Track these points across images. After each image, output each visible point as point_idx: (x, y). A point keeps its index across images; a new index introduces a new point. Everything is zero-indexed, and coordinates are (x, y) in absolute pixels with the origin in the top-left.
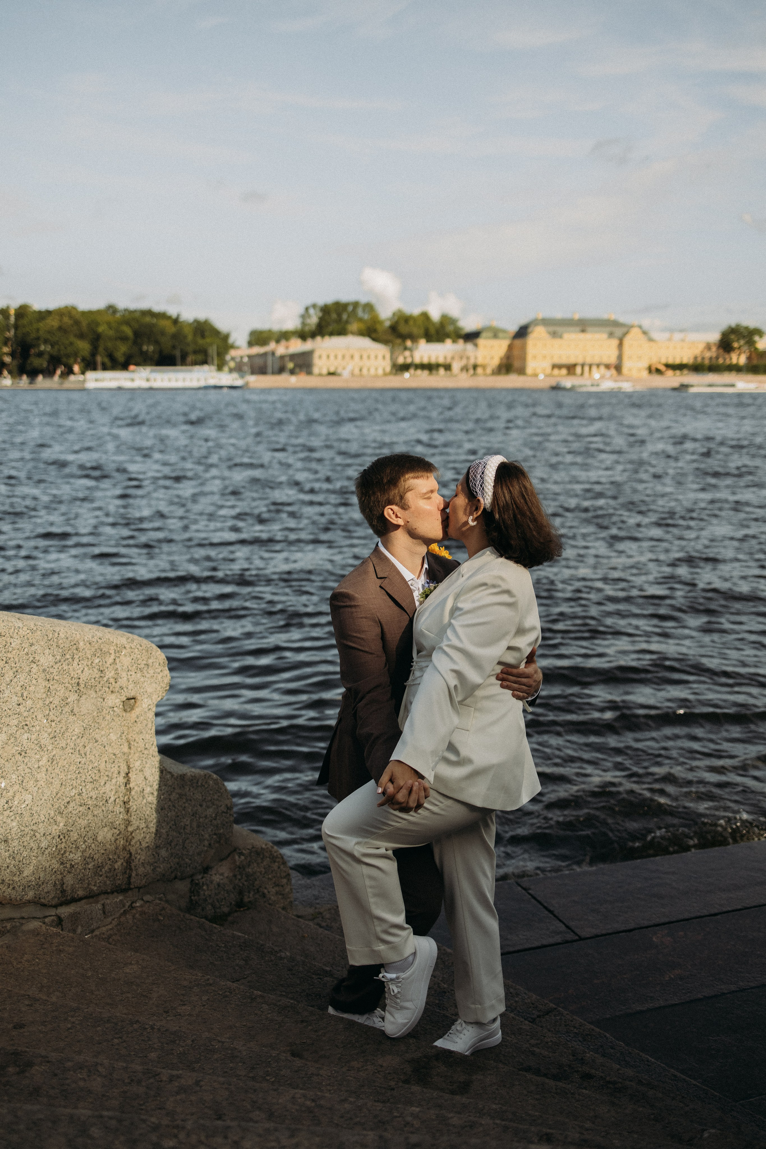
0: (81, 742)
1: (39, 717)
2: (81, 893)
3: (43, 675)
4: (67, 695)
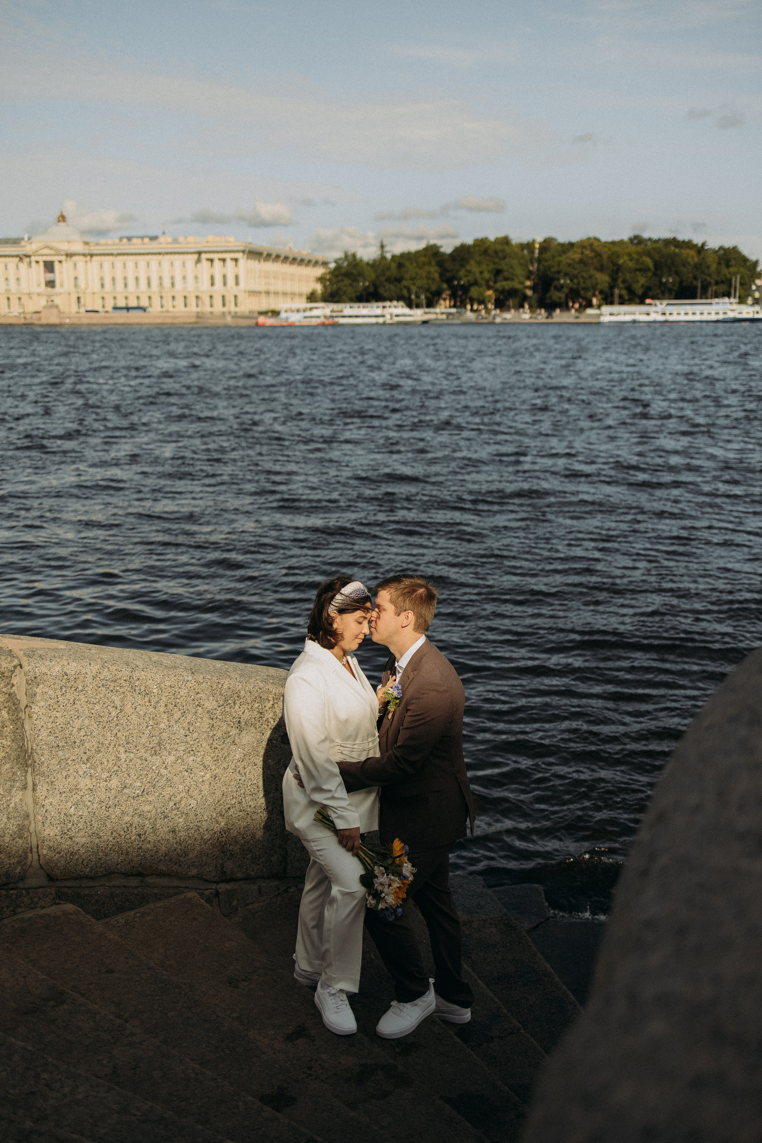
0: (241, 765)
1: (204, 745)
2: (239, 875)
3: (207, 715)
4: (229, 730)
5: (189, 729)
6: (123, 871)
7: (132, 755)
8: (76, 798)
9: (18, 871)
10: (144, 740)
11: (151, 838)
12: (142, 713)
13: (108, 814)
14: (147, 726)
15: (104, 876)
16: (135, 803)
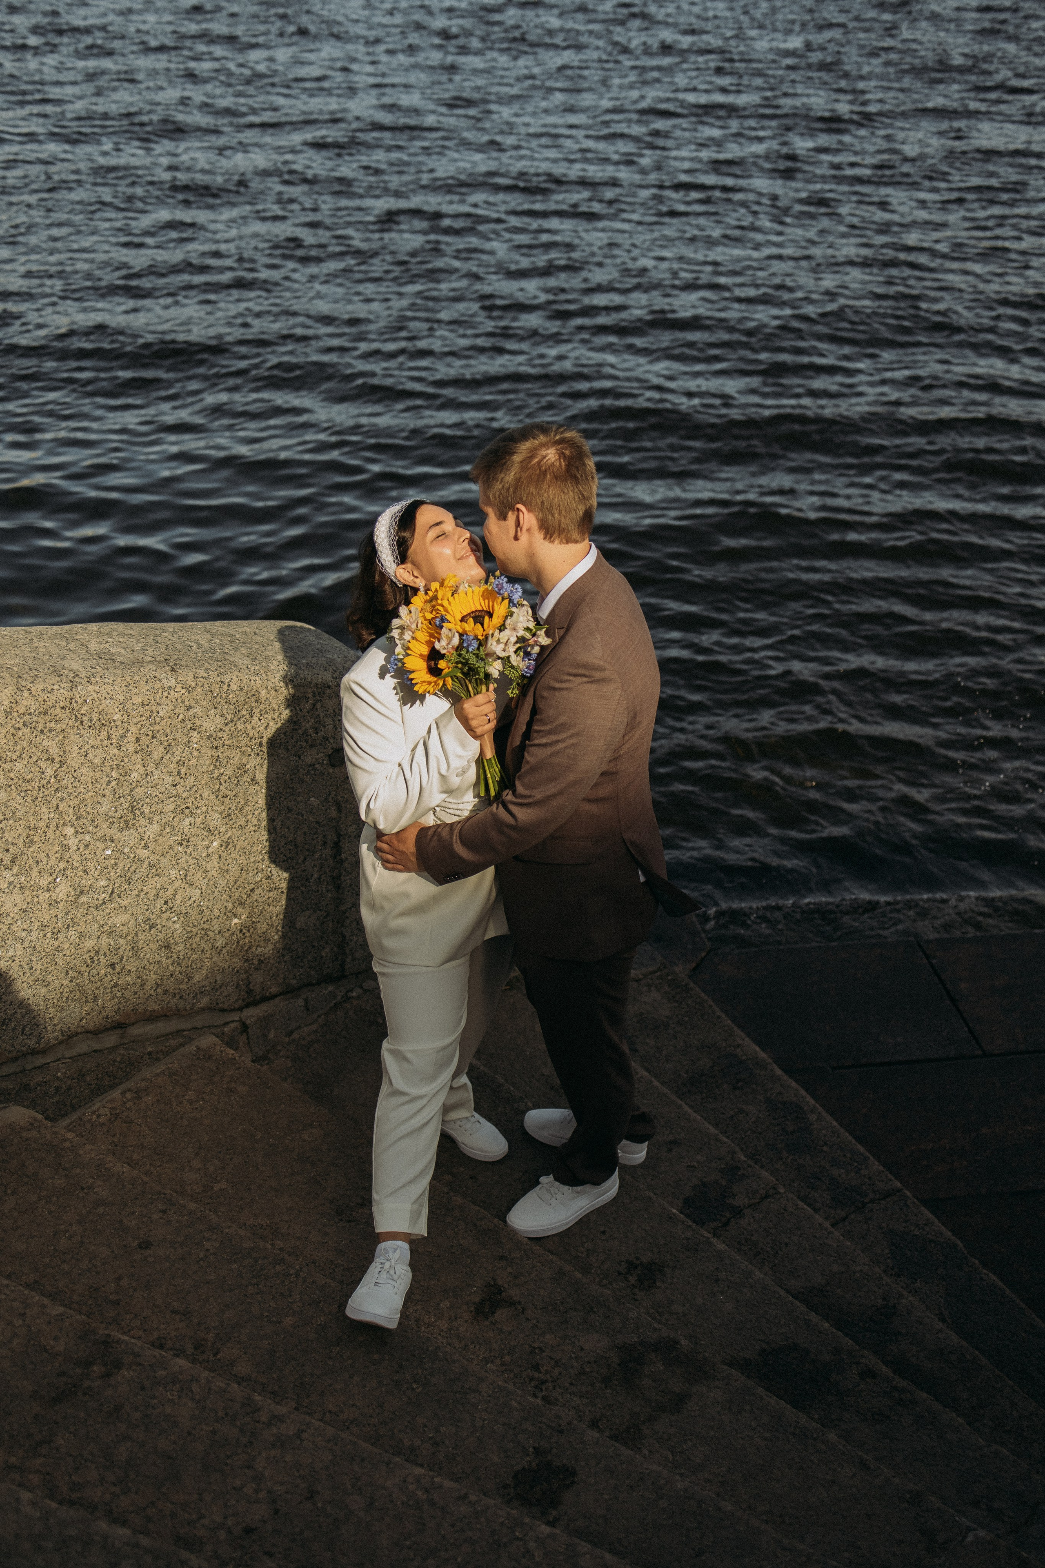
1: (205, 795)
2: (274, 990)
3: (208, 743)
4: (244, 761)
5: (179, 773)
6: (91, 1027)
7: (87, 838)
10: (106, 806)
11: (133, 965)
12: (97, 761)
13: (57, 943)
14: (109, 782)
15: (61, 1043)
16: (100, 915)
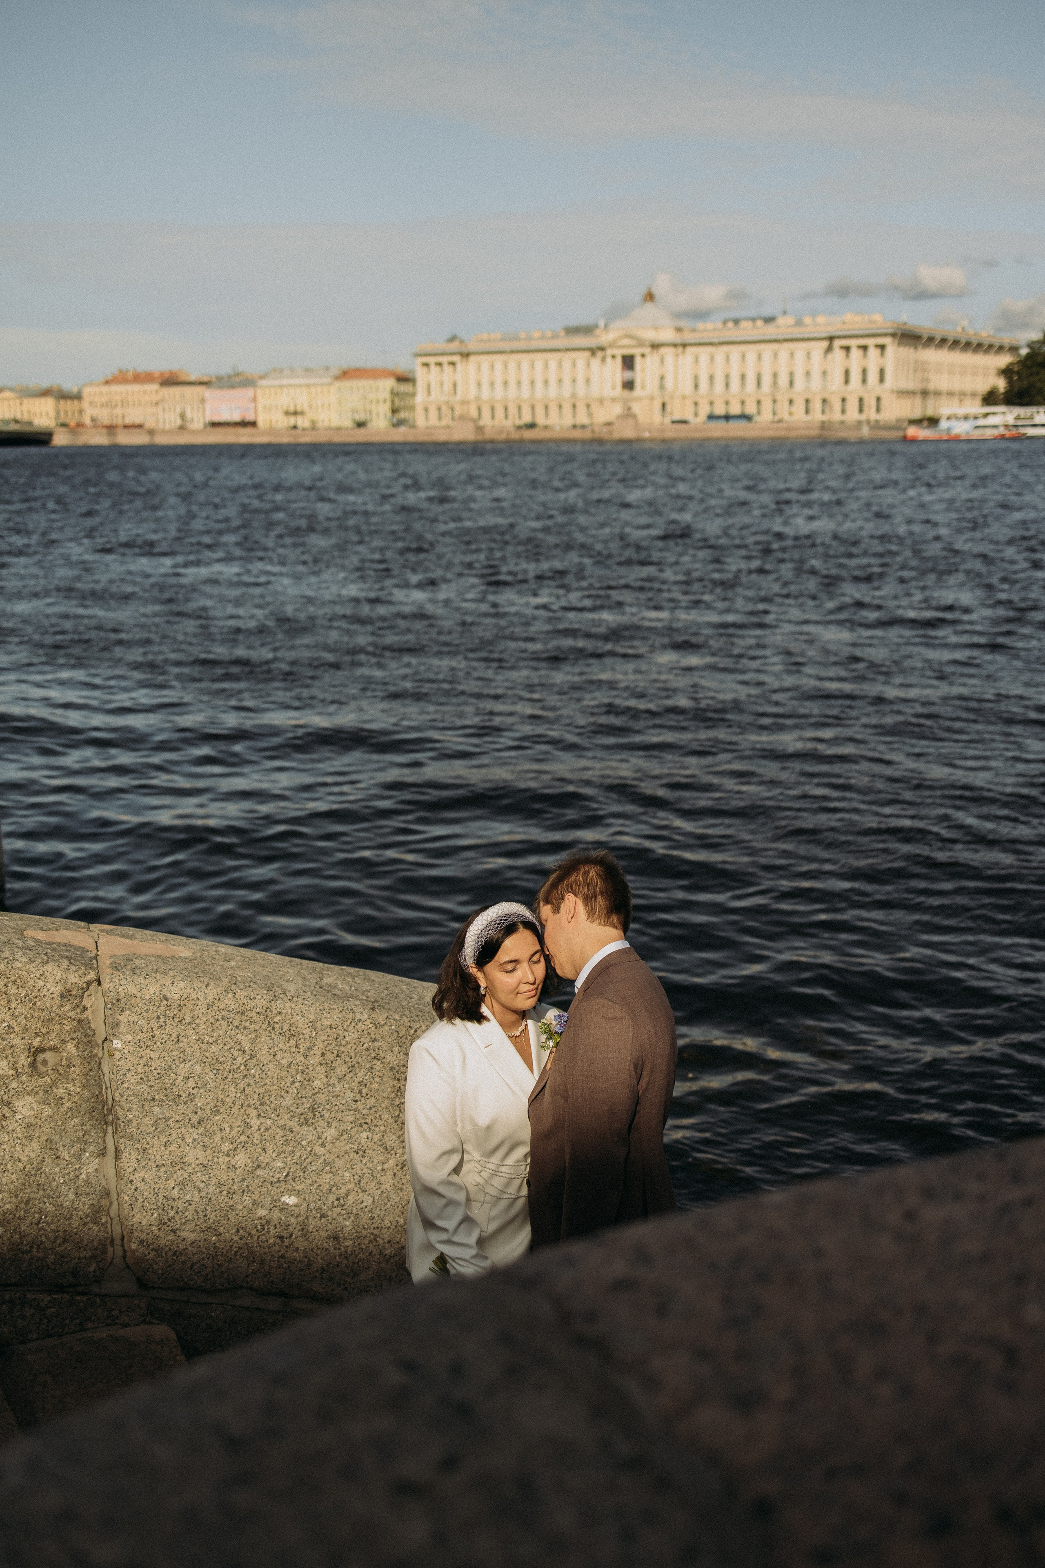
6: (256, 1286)
7: (269, 1122)
8: (181, 1175)
9: (92, 1269)
10: (288, 1101)
11: (301, 1244)
12: (284, 1062)
13: (231, 1203)
14: (293, 1082)
15: (226, 1290)
16: (274, 1191)
